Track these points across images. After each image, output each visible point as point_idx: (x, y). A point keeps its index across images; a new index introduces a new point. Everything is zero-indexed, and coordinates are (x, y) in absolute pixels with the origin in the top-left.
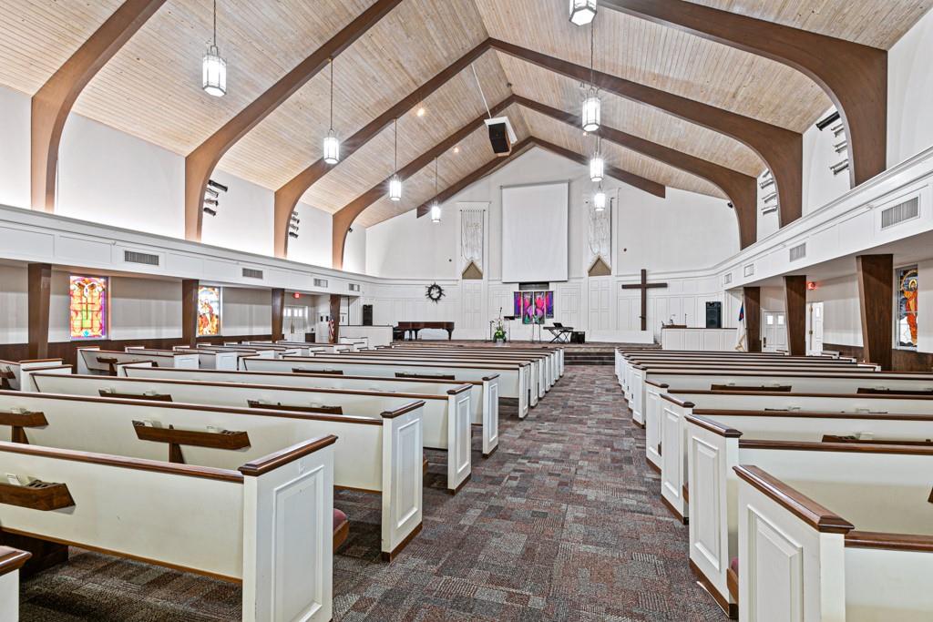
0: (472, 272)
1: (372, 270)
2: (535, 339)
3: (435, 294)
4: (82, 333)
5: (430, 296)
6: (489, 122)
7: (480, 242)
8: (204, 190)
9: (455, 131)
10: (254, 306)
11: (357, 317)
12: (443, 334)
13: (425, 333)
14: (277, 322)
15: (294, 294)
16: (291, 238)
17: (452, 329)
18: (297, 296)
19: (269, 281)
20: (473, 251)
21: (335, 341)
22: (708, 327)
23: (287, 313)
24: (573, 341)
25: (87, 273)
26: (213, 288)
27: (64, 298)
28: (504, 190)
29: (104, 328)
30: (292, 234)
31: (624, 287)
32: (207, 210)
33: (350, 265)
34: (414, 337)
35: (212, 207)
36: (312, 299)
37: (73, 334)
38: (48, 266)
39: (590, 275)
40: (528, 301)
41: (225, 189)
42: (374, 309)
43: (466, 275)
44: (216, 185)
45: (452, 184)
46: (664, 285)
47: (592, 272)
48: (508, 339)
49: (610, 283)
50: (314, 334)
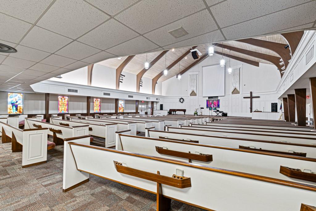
0: (193, 94)
1: (163, 94)
2: (210, 115)
3: (182, 100)
4: (96, 111)
5: (180, 101)
6: (192, 51)
7: (196, 84)
8: (120, 77)
9: (185, 53)
10: (132, 105)
11: (159, 108)
12: (182, 113)
13: (177, 112)
14: (137, 109)
15: (142, 101)
16: (140, 87)
17: (186, 111)
18: (143, 102)
19: (135, 98)
20: (193, 87)
21: (152, 114)
22: (272, 112)
23: (140, 106)
24: (223, 116)
25: (97, 98)
26: (122, 100)
27: (93, 103)
28: (203, 68)
29: (100, 110)
30: (141, 86)
31: (244, 98)
32: (121, 82)
33: (157, 93)
34: (174, 113)
35: (122, 81)
36: (147, 103)
37: (94, 111)
38: (90, 97)
39: (232, 94)
40: (211, 103)
41: (124, 76)
42: (163, 105)
43: (191, 95)
44: (122, 75)
45: (187, 67)
46: (259, 97)
47: (233, 93)
48: (198, 114)
49: (240, 96)
50: (147, 112)
